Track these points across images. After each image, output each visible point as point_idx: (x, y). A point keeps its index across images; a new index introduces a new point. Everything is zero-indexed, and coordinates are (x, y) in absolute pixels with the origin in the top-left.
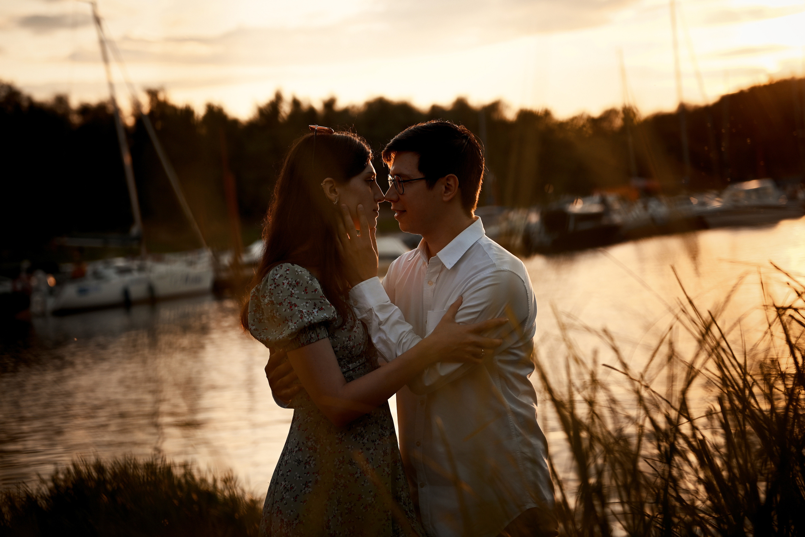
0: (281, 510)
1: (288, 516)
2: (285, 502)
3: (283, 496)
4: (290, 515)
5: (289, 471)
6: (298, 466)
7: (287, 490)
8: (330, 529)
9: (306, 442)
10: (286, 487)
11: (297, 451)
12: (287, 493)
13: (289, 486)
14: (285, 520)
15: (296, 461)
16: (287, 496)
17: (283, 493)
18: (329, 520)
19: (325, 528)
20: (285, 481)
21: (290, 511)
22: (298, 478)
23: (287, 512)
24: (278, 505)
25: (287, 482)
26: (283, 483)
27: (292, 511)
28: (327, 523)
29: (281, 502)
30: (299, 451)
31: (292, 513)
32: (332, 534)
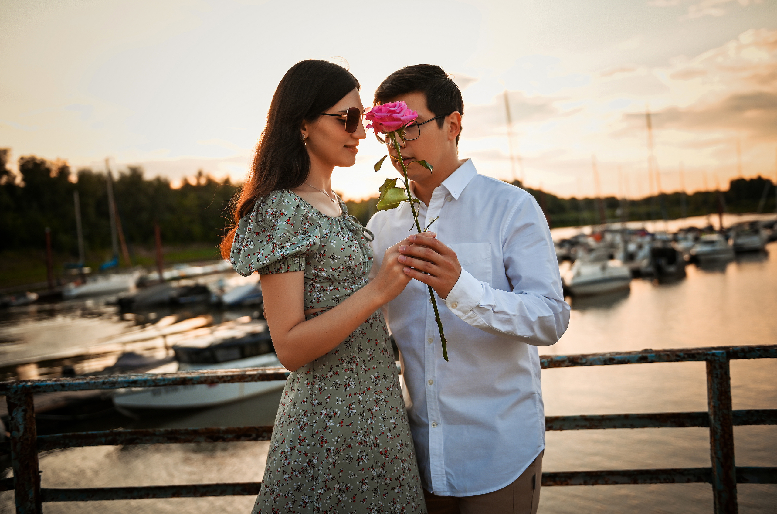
0: (326, 439)
1: (335, 443)
2: (330, 430)
4: (337, 442)
7: (330, 417)
8: (378, 447)
9: (341, 364)
10: (328, 415)
11: (332, 375)
13: (332, 413)
14: (332, 448)
15: (334, 386)
18: (376, 438)
19: (373, 448)
21: (336, 438)
23: (333, 440)
28: (375, 441)
30: (334, 375)
31: (339, 440)
32: (382, 451)
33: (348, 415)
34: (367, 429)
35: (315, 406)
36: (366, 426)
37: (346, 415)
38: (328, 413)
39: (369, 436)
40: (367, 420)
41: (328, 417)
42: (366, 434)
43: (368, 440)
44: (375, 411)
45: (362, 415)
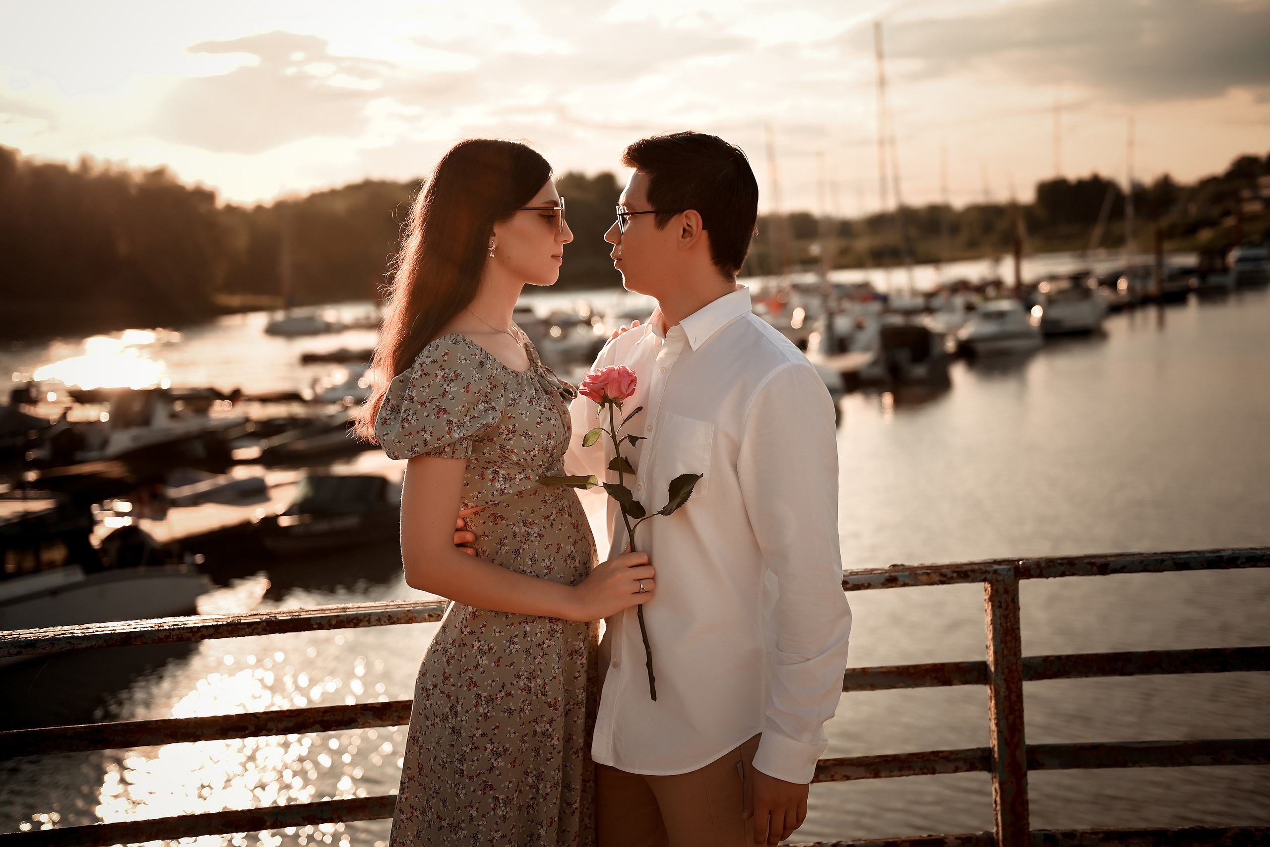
1: (489, 688)
2: (481, 670)
3: (478, 662)
4: (491, 686)
5: (483, 626)
6: (495, 616)
8: (547, 696)
10: (481, 649)
12: (484, 658)
13: (486, 647)
14: (484, 695)
16: (484, 661)
17: (479, 657)
18: (545, 684)
19: (539, 695)
20: (480, 641)
22: (498, 634)
23: (485, 683)
24: (471, 675)
25: (482, 642)
26: (476, 644)
27: (493, 681)
29: (475, 670)
33: (507, 651)
34: (534, 670)
35: (465, 635)
36: (532, 666)
37: (504, 652)
38: (481, 647)
39: (536, 680)
40: (535, 658)
41: (481, 652)
42: (532, 676)
43: (532, 685)
44: (547, 647)
45: (528, 652)
